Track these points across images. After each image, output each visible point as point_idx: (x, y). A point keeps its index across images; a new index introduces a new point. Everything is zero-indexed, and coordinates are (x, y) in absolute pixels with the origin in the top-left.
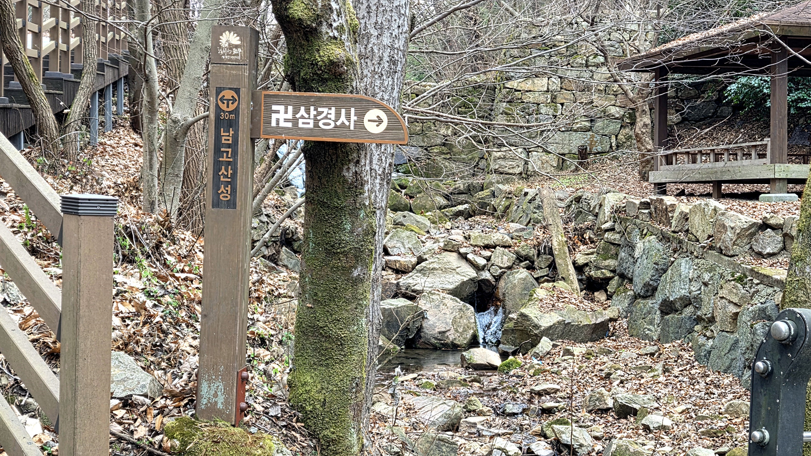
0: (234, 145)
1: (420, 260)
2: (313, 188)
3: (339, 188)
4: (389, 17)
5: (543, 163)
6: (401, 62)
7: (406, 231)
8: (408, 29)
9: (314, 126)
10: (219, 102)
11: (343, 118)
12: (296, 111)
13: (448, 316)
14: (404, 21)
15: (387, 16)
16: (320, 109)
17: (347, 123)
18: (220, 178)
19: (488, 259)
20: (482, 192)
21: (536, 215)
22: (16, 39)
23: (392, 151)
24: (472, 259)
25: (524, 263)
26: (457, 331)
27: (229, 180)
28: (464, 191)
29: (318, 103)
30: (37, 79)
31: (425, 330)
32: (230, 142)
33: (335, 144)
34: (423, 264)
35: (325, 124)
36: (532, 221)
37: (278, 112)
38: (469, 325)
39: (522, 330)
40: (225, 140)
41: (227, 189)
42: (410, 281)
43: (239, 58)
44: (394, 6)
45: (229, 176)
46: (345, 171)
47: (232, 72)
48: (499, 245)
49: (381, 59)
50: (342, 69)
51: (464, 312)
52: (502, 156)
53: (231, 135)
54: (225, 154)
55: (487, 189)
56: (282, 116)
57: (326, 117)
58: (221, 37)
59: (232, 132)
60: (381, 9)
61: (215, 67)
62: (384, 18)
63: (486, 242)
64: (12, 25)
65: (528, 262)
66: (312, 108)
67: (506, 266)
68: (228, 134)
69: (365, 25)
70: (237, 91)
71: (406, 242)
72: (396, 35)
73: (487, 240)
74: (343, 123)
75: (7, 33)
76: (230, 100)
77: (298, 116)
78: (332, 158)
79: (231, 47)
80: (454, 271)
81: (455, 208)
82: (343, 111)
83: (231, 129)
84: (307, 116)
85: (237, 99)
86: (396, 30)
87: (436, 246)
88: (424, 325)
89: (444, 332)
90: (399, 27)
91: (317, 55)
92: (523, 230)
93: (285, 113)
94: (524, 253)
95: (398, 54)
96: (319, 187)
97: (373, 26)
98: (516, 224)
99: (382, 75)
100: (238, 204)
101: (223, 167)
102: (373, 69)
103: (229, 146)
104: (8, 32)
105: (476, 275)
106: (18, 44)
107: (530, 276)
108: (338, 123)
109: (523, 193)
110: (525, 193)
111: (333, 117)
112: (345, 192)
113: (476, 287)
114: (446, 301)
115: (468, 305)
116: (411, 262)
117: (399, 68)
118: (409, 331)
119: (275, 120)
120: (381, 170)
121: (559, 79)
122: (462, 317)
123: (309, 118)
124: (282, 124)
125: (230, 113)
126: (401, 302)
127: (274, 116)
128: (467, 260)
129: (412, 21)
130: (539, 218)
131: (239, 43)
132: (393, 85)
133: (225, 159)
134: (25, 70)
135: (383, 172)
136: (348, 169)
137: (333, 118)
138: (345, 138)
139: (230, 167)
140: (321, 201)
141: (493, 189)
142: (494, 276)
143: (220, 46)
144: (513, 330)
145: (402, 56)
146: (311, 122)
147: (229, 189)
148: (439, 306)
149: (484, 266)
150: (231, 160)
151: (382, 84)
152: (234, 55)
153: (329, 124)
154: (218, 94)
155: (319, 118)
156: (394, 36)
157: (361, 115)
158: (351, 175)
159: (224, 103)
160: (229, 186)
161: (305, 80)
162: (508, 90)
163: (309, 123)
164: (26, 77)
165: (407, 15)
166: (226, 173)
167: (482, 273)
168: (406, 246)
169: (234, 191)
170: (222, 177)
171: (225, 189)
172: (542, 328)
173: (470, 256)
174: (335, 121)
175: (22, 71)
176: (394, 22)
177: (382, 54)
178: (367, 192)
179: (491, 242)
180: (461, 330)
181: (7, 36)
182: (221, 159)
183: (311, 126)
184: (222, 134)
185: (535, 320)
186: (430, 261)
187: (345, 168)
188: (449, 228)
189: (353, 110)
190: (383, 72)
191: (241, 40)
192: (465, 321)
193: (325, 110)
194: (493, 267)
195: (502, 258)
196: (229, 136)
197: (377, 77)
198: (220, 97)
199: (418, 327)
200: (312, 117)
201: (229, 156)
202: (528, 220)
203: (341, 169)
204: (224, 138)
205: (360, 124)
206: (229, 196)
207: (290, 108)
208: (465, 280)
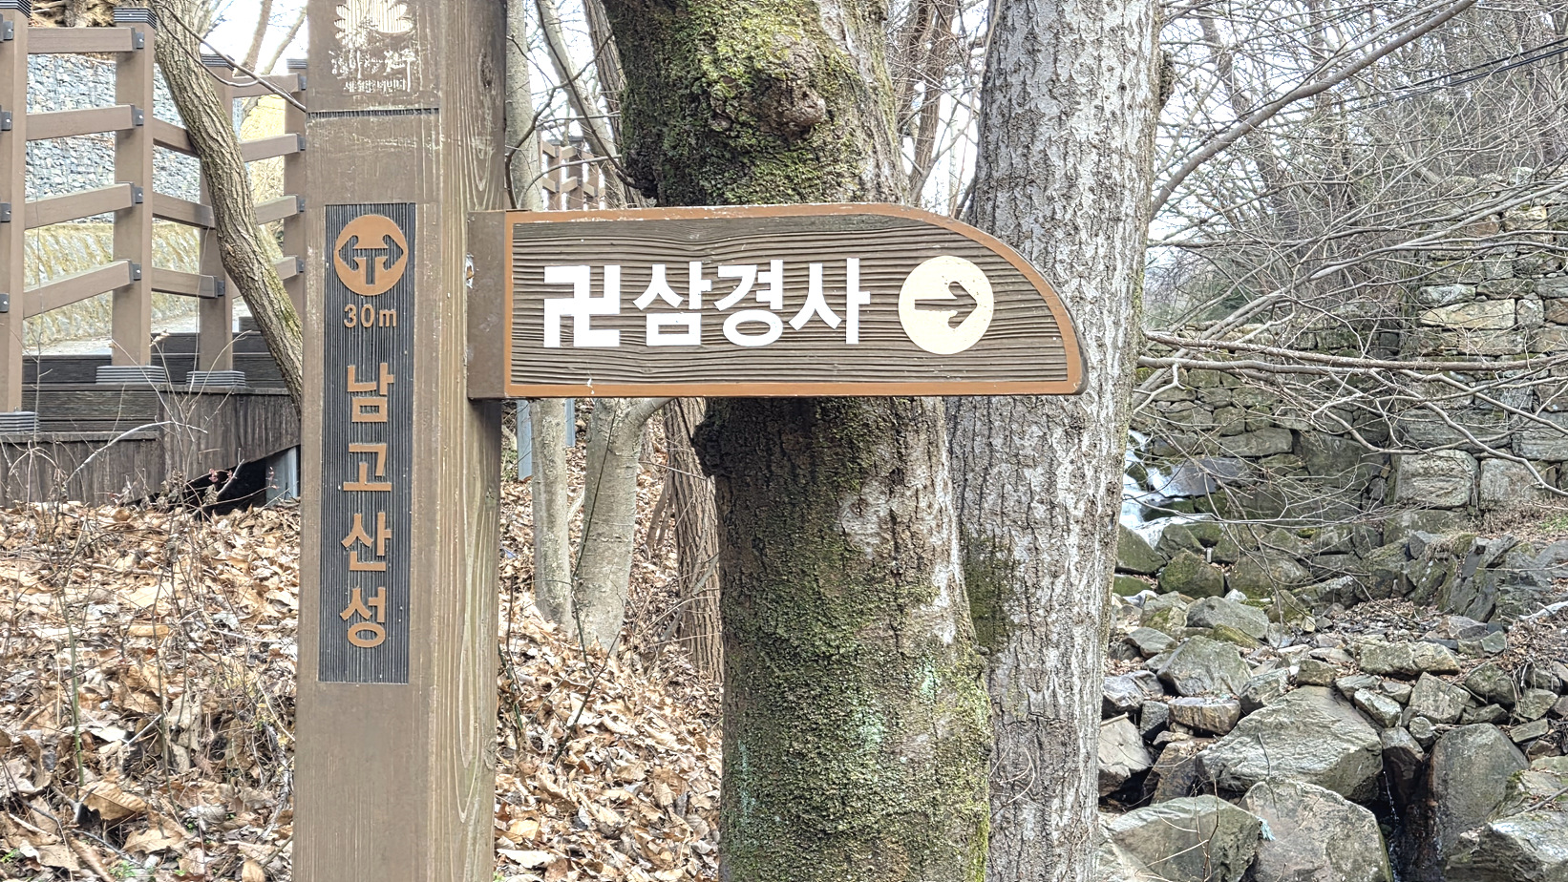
0: (397, 428)
1: (1247, 706)
2: (741, 585)
3: (828, 581)
4: (1091, 62)
5: (1512, 482)
6: (1132, 191)
7: (1213, 642)
8: (1150, 96)
9: (705, 339)
10: (339, 261)
11: (816, 301)
12: (632, 286)
13: (1315, 835)
14: (1138, 72)
15: (1086, 58)
16: (725, 271)
17: (833, 320)
18: (346, 561)
19: (1405, 703)
20: (1382, 549)
21: (1506, 597)
22: (247, 230)
23: (1114, 451)
24: (1366, 703)
25: (1488, 709)
26: (1338, 869)
27: (382, 566)
28: (1342, 549)
29: (718, 245)
30: (299, 322)
31: (1265, 867)
32: (382, 416)
33: (801, 406)
34: (1254, 715)
35: (745, 328)
36: (1498, 611)
37: (565, 290)
38: (1367, 854)
39: (1495, 870)
40: (364, 408)
41: (372, 601)
42: (1228, 755)
43: (407, 85)
44: (1107, 28)
45: (381, 552)
46: (847, 513)
47: (383, 142)
48: (1425, 670)
49: (1071, 182)
50: (802, 106)
51: (1353, 824)
52: (1421, 471)
53: (384, 390)
54: (364, 466)
55: (1392, 542)
56: (582, 306)
57: (749, 302)
58: (339, 11)
59: (386, 378)
60: (1067, 40)
61: (322, 126)
62: (1077, 66)
63: (1397, 663)
64: (240, 200)
65: (1497, 706)
66: (695, 268)
67: (1446, 716)
68: (373, 385)
69: (1024, 90)
70: (403, 214)
71: (1214, 666)
72: (1113, 114)
73: (1399, 657)
74: (816, 319)
75: (227, 218)
76: (379, 251)
77: (642, 302)
78: (794, 467)
79: (382, 44)
80: (1326, 730)
81: (1323, 585)
82: (816, 271)
83: (384, 366)
84: (675, 300)
85: (404, 246)
86: (1115, 99)
87: (1282, 675)
88: (1261, 857)
89: (1310, 872)
90: (1123, 88)
91: (708, 58)
92: (1478, 632)
93: (593, 294)
94: (1486, 687)
95: (1121, 169)
96: (758, 580)
97: (1045, 90)
98: (1461, 619)
99: (1076, 228)
100: (416, 661)
101: (358, 516)
102: (1049, 214)
103: (377, 432)
104: (231, 214)
105: (1378, 739)
106: (253, 243)
107: (1504, 740)
108: (798, 322)
109: (1474, 548)
110: (1478, 548)
111: (775, 297)
112: (851, 596)
113: (1379, 765)
114: (1309, 800)
115: (1361, 808)
116: (1228, 710)
117: (1128, 206)
118: (1229, 870)
119: (558, 322)
120: (1082, 505)
121: (1541, 302)
122: (1348, 836)
123: (684, 308)
124: (585, 337)
125: (381, 301)
126: (1207, 805)
127: (554, 309)
128: (1354, 703)
129: (1163, 75)
130: (1516, 603)
131: (406, 26)
132: (1110, 256)
133: (364, 484)
134: (271, 303)
135: (1090, 512)
136: (862, 504)
137: (777, 304)
138: (827, 378)
139: (382, 515)
140: (769, 636)
141: (1404, 540)
142: (1419, 741)
143: (338, 46)
144: (1471, 869)
145: (1135, 175)
146: (694, 321)
147: (380, 601)
148: (1294, 811)
149: (1396, 717)
150: (387, 486)
151: (1078, 255)
152: (387, 78)
153: (762, 328)
154: (334, 228)
155: (722, 304)
156: (1109, 116)
157: (885, 284)
158: (872, 528)
159: (356, 266)
160: (382, 590)
161: (676, 165)
162: (1426, 329)
163: (684, 329)
164: (274, 319)
165: (1147, 53)
166: (369, 542)
167: (1391, 732)
168: (1216, 675)
169: (398, 611)
170: (354, 555)
171: (366, 603)
172: (1545, 867)
173: (1361, 696)
174: (786, 314)
175: (263, 305)
176: (1107, 75)
177: (1075, 169)
178: (944, 593)
179: (1407, 663)
180: (1347, 866)
181: (229, 226)
182: (348, 486)
183: (694, 338)
184: (352, 386)
185: (1526, 848)
186: (1270, 707)
187: (846, 504)
188: (1311, 629)
189: (853, 265)
190: (1079, 222)
191: (412, 15)
192: (1356, 845)
193: (747, 273)
194: (1416, 719)
195: (1436, 701)
196: (376, 392)
197: (1059, 234)
198: (340, 243)
199: (1248, 861)
200: (695, 302)
201: (380, 471)
202: (1489, 607)
203: (832, 508)
204: (357, 402)
205: (881, 319)
206: (381, 631)
207: (613, 274)
208: (1352, 751)
